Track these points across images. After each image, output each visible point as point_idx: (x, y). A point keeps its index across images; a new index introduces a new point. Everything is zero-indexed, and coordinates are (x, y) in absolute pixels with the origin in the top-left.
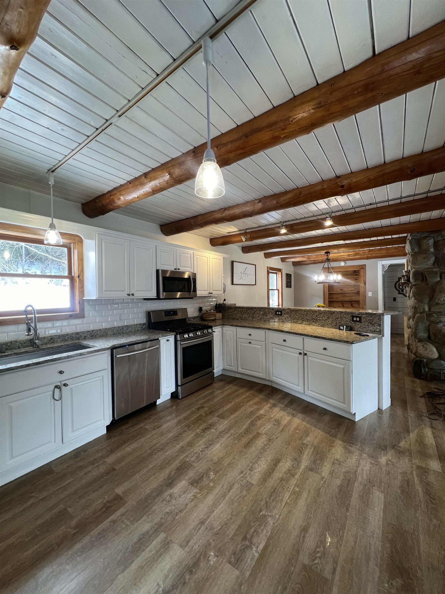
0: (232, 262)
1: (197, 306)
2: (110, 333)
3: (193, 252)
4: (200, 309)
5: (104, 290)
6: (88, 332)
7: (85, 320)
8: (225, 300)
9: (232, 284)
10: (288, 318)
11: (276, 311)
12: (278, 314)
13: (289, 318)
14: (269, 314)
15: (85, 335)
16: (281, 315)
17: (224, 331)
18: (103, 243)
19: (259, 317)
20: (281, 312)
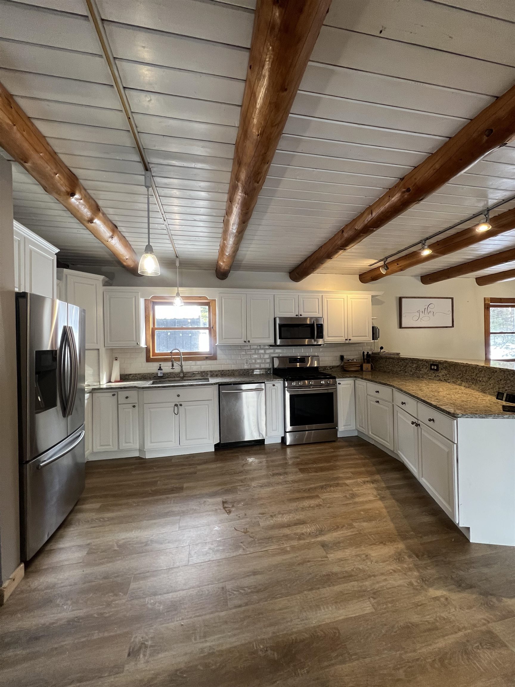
0: (400, 299)
1: (339, 354)
2: (237, 373)
3: (322, 296)
4: (342, 357)
5: (224, 337)
6: (219, 371)
7: (217, 361)
8: (382, 348)
9: (401, 327)
10: (446, 375)
11: (431, 365)
12: (434, 369)
13: (448, 375)
14: (422, 368)
15: (217, 373)
16: (437, 370)
17: (357, 385)
18: (223, 299)
19: (411, 371)
20: (437, 366)
